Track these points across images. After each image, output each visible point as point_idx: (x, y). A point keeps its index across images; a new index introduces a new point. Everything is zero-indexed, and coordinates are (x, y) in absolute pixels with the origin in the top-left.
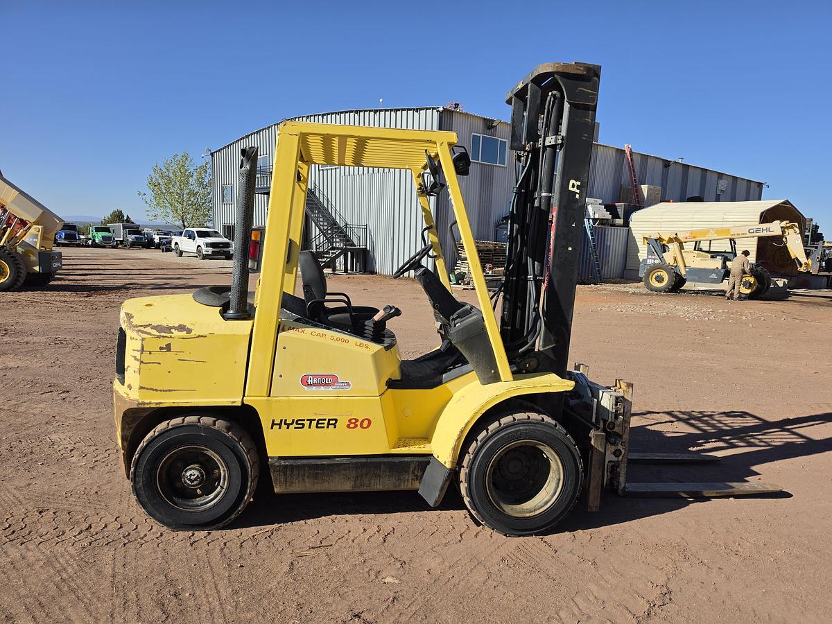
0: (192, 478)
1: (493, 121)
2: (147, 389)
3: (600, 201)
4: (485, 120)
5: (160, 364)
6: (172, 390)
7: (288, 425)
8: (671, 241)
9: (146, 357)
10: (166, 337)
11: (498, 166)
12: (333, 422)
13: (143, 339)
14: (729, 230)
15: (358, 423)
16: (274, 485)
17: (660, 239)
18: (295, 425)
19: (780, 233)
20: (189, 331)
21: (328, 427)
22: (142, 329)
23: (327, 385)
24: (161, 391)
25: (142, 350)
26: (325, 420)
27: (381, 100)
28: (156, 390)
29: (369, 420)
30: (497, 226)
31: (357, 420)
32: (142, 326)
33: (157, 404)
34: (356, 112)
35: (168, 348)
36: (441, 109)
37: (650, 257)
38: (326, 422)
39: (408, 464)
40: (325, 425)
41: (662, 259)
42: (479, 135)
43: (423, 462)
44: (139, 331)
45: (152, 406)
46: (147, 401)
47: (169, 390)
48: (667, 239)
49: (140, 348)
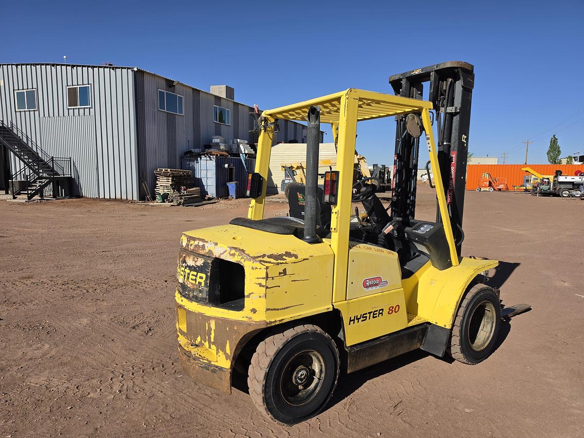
0: (303, 377)
1: (174, 81)
2: (272, 310)
3: (246, 142)
4: (167, 80)
5: (279, 286)
6: (288, 307)
7: (358, 319)
8: (298, 168)
9: (270, 283)
10: (283, 263)
11: (178, 115)
12: (381, 312)
13: (267, 268)
14: (330, 161)
15: (393, 310)
16: (348, 367)
17: (292, 167)
18: (362, 319)
19: (357, 162)
20: (296, 257)
21: (379, 316)
22: (261, 259)
23: (376, 285)
24: (281, 309)
25: (267, 277)
26: (377, 311)
27: (65, 57)
28: (278, 309)
29: (398, 306)
30: (181, 159)
31: (393, 307)
32: (260, 257)
33: (280, 321)
34: (53, 65)
35: (284, 272)
36: (135, 69)
37: (287, 178)
38: (378, 312)
39: (415, 332)
40: (377, 315)
41: (294, 179)
42: (163, 91)
43: (423, 328)
44: (261, 261)
45: (277, 323)
46: (273, 320)
47: (286, 308)
48: (296, 167)
49: (264, 276)
